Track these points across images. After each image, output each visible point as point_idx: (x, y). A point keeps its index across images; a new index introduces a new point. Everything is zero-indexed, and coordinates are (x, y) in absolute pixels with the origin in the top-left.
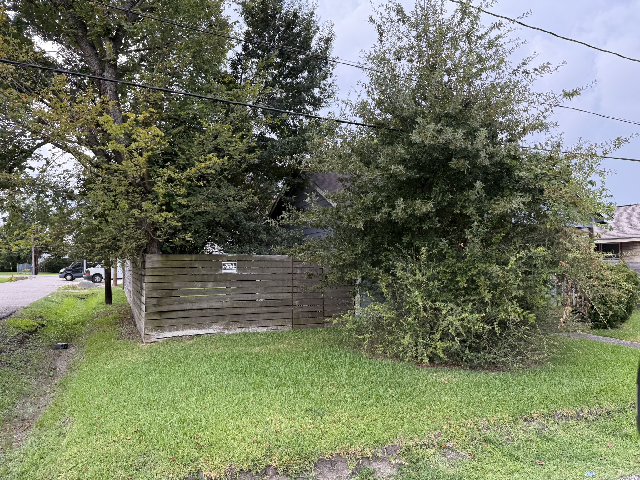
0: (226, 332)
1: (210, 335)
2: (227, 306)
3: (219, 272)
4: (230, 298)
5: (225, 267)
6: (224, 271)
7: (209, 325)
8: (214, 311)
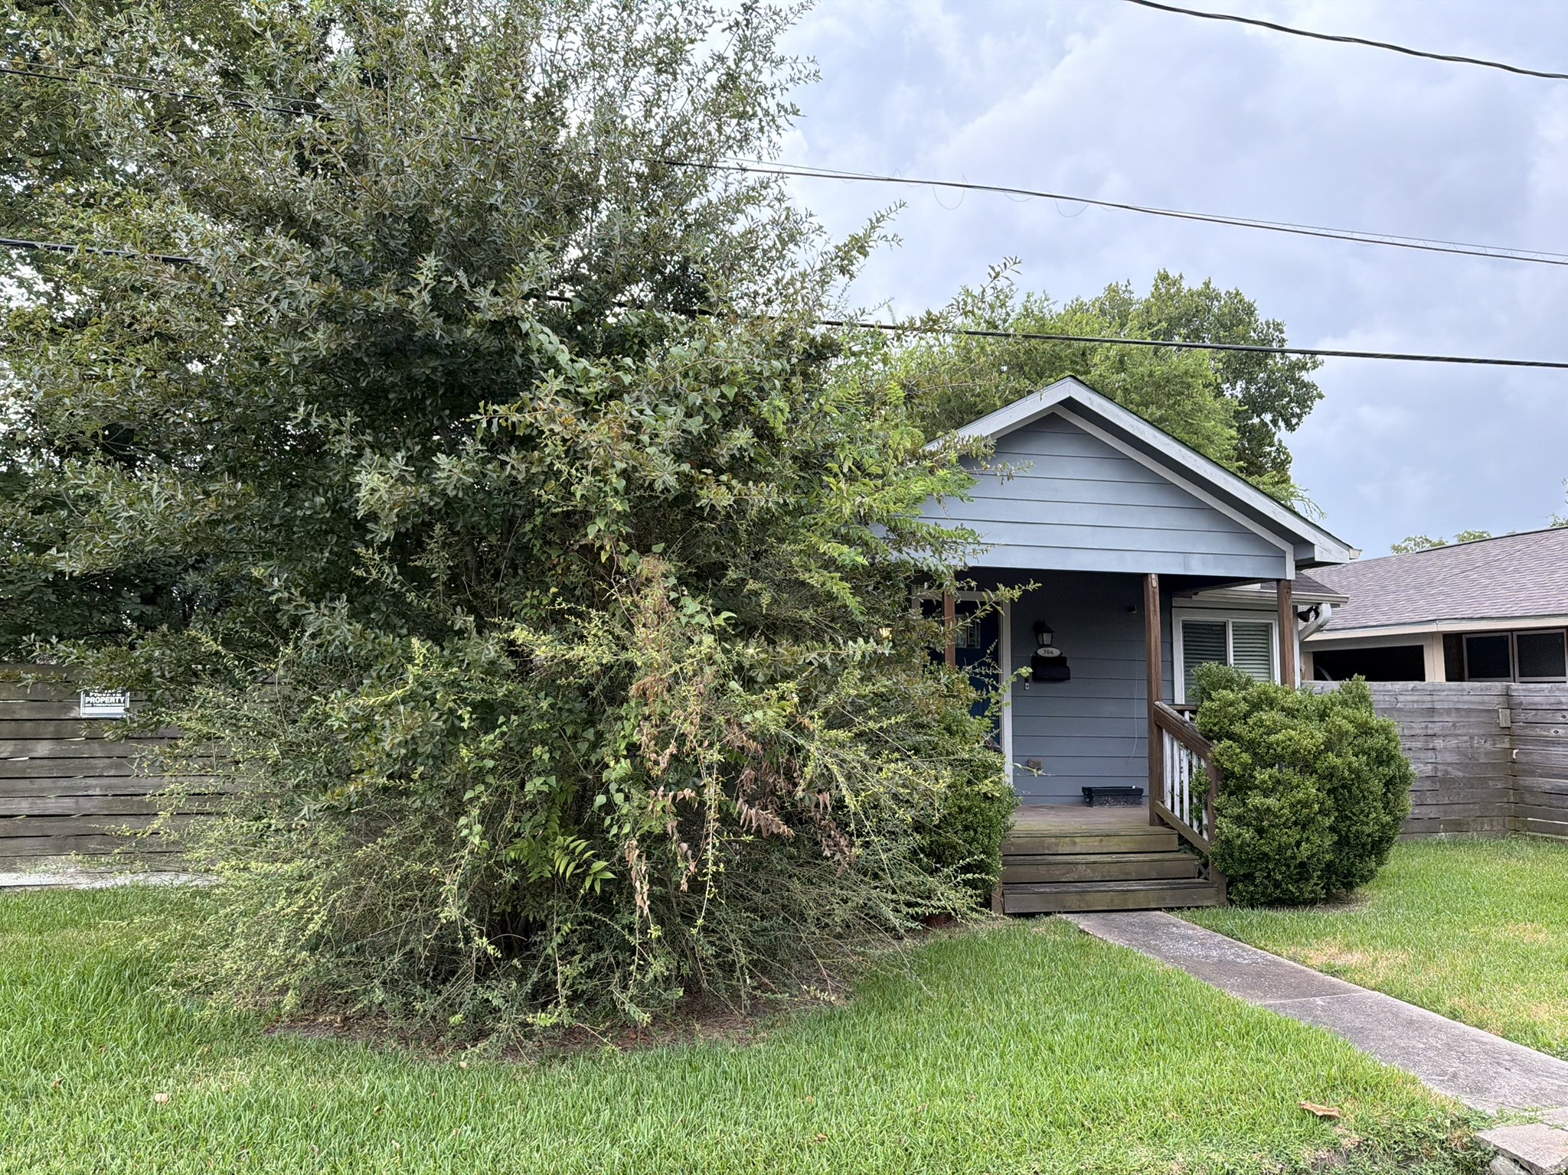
0: (84, 883)
1: (30, 889)
2: (92, 811)
3: (72, 715)
4: (101, 788)
5: (92, 700)
6: (85, 711)
7: (33, 857)
8: (46, 823)
